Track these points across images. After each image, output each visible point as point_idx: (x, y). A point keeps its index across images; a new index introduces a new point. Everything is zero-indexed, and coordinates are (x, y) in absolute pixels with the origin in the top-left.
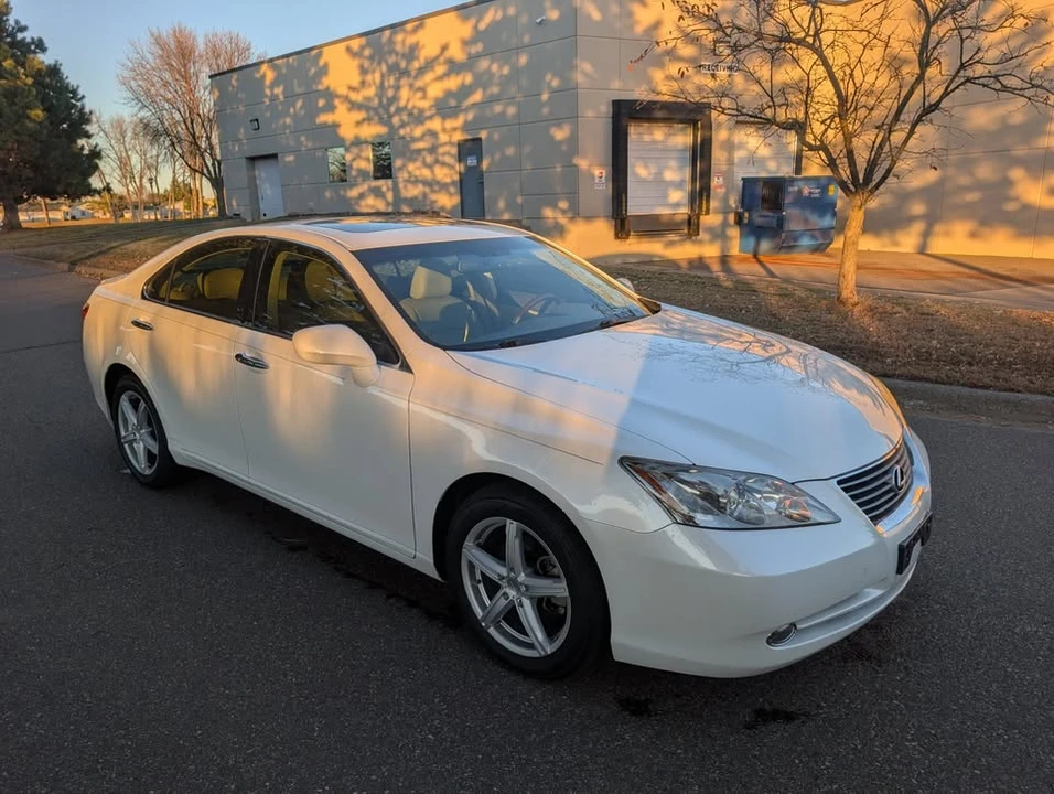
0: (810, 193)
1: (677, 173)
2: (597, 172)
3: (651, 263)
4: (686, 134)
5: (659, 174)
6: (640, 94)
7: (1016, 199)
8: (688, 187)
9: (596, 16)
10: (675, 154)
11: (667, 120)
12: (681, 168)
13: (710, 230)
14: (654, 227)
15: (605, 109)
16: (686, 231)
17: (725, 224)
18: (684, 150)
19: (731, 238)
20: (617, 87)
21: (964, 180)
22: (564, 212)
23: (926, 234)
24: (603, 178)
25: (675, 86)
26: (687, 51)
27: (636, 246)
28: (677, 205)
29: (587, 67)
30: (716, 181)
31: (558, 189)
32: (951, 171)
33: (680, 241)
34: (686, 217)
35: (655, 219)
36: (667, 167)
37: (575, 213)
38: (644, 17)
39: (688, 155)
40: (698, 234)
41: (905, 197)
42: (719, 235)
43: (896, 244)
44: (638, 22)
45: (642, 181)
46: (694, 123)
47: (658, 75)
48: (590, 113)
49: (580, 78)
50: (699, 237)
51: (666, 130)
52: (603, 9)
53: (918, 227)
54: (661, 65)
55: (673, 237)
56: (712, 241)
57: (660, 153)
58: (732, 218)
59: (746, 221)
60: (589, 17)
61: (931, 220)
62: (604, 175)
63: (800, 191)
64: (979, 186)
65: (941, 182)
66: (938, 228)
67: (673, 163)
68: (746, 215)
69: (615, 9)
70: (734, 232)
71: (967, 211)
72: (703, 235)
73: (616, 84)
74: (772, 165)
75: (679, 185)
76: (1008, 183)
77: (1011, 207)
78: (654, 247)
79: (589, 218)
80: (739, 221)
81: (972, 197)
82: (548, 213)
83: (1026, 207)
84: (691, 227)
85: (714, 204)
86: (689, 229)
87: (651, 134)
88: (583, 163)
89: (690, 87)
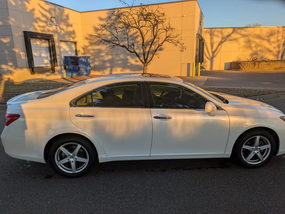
0: (84, 61)
1: (45, 55)
2: (22, 53)
3: (43, 81)
4: (46, 43)
5: (40, 54)
6: (31, 30)
7: (129, 63)
8: (49, 58)
9: (14, 4)
10: (44, 49)
11: (41, 39)
12: (46, 53)
13: (58, 71)
14: (42, 70)
15: (21, 34)
16: (51, 71)
17: (61, 69)
18: (46, 48)
19: (63, 73)
20: (24, 27)
21: (118, 58)
22: (11, 66)
23: (111, 71)
24: (24, 56)
25: (42, 29)
26: (43, 19)
27: (37, 76)
28: (47, 64)
29: (13, 20)
30: (58, 57)
31: (7, 58)
32: (114, 56)
33: (50, 74)
34: (51, 67)
35: (42, 68)
36: (42, 53)
37: (16, 66)
38: (29, 7)
39: (48, 49)
40: (55, 72)
41: (104, 62)
42: (60, 72)
43: (104, 73)
44: (27, 8)
45: (36, 57)
46: (48, 40)
47: (36, 25)
48: (16, 35)
49: (11, 23)
50: (55, 73)
51: (40, 42)
52: (16, 2)
53: (109, 69)
54: (37, 22)
55: (48, 73)
56: (59, 74)
57: (40, 48)
58: (63, 67)
59: (67, 68)
60: (11, 4)
61: (112, 67)
62: (24, 54)
63: (82, 60)
64: (121, 60)
65: (113, 59)
66: (114, 69)
67: (44, 52)
68: (67, 66)
69: (19, 3)
70: (64, 71)
71: (119, 66)
72: (56, 73)
73: (23, 26)
74: (70, 53)
75: (47, 58)
76: (127, 59)
77: (129, 64)
78: (43, 76)
79: (21, 68)
80: (65, 68)
81: (120, 62)
82: (4, 66)
83: (132, 65)
84: (53, 70)
85: (58, 64)
86: (52, 71)
87: (36, 42)
88: (17, 51)
89: (46, 30)
